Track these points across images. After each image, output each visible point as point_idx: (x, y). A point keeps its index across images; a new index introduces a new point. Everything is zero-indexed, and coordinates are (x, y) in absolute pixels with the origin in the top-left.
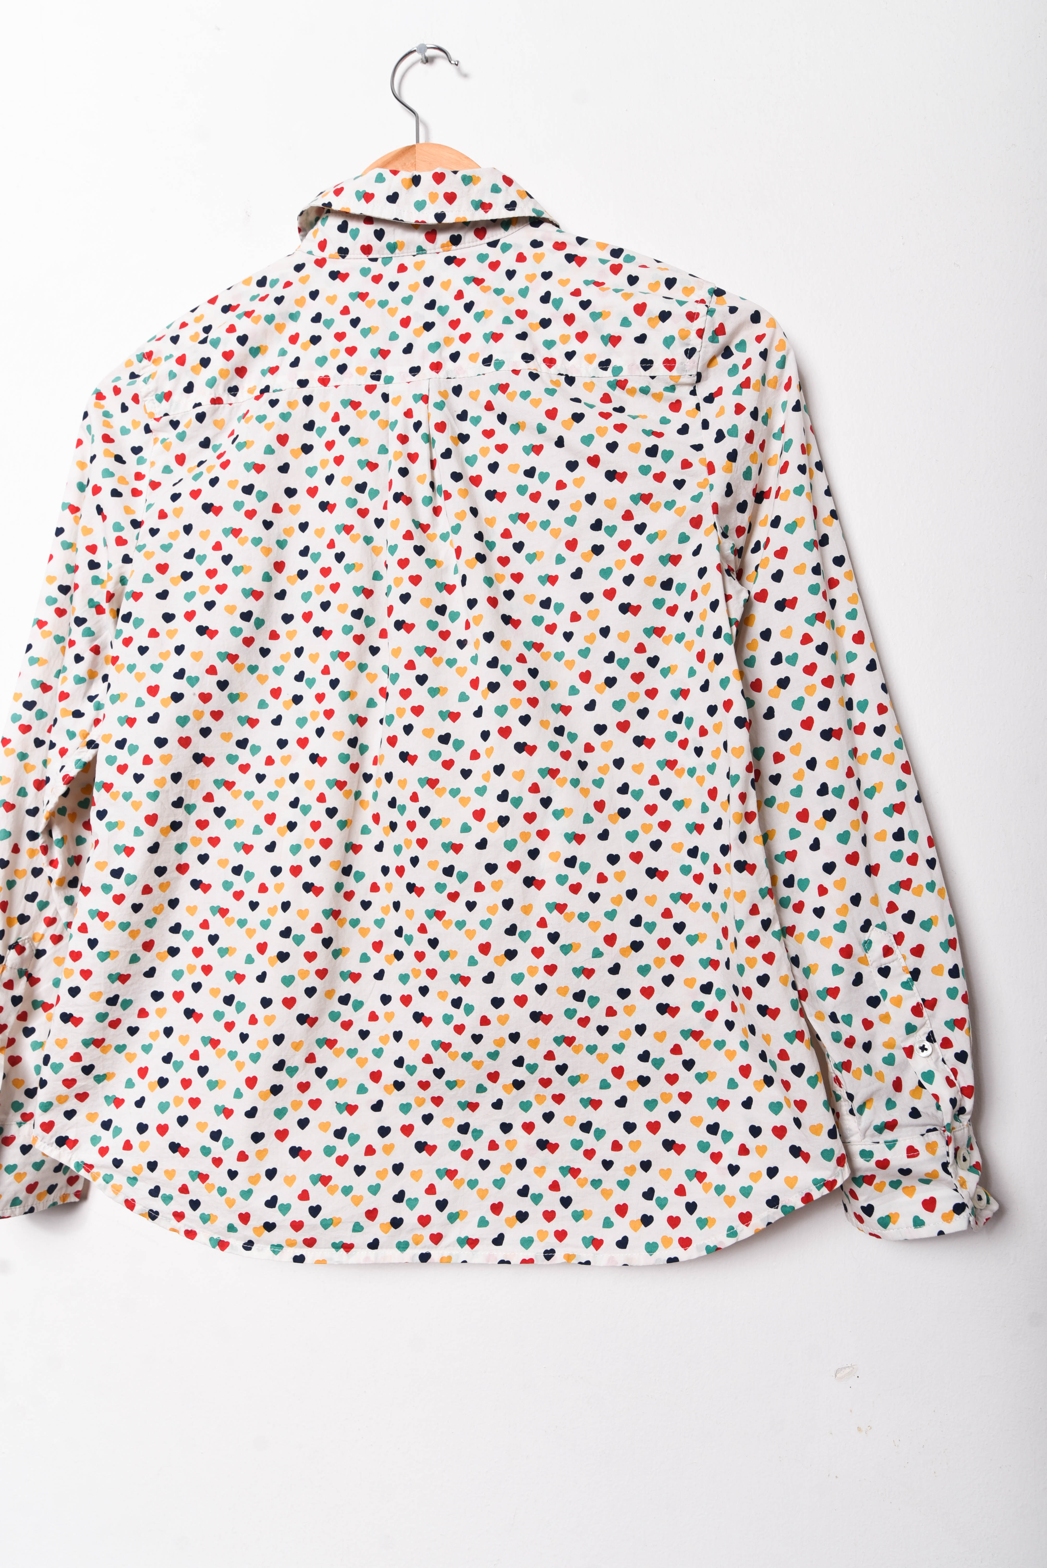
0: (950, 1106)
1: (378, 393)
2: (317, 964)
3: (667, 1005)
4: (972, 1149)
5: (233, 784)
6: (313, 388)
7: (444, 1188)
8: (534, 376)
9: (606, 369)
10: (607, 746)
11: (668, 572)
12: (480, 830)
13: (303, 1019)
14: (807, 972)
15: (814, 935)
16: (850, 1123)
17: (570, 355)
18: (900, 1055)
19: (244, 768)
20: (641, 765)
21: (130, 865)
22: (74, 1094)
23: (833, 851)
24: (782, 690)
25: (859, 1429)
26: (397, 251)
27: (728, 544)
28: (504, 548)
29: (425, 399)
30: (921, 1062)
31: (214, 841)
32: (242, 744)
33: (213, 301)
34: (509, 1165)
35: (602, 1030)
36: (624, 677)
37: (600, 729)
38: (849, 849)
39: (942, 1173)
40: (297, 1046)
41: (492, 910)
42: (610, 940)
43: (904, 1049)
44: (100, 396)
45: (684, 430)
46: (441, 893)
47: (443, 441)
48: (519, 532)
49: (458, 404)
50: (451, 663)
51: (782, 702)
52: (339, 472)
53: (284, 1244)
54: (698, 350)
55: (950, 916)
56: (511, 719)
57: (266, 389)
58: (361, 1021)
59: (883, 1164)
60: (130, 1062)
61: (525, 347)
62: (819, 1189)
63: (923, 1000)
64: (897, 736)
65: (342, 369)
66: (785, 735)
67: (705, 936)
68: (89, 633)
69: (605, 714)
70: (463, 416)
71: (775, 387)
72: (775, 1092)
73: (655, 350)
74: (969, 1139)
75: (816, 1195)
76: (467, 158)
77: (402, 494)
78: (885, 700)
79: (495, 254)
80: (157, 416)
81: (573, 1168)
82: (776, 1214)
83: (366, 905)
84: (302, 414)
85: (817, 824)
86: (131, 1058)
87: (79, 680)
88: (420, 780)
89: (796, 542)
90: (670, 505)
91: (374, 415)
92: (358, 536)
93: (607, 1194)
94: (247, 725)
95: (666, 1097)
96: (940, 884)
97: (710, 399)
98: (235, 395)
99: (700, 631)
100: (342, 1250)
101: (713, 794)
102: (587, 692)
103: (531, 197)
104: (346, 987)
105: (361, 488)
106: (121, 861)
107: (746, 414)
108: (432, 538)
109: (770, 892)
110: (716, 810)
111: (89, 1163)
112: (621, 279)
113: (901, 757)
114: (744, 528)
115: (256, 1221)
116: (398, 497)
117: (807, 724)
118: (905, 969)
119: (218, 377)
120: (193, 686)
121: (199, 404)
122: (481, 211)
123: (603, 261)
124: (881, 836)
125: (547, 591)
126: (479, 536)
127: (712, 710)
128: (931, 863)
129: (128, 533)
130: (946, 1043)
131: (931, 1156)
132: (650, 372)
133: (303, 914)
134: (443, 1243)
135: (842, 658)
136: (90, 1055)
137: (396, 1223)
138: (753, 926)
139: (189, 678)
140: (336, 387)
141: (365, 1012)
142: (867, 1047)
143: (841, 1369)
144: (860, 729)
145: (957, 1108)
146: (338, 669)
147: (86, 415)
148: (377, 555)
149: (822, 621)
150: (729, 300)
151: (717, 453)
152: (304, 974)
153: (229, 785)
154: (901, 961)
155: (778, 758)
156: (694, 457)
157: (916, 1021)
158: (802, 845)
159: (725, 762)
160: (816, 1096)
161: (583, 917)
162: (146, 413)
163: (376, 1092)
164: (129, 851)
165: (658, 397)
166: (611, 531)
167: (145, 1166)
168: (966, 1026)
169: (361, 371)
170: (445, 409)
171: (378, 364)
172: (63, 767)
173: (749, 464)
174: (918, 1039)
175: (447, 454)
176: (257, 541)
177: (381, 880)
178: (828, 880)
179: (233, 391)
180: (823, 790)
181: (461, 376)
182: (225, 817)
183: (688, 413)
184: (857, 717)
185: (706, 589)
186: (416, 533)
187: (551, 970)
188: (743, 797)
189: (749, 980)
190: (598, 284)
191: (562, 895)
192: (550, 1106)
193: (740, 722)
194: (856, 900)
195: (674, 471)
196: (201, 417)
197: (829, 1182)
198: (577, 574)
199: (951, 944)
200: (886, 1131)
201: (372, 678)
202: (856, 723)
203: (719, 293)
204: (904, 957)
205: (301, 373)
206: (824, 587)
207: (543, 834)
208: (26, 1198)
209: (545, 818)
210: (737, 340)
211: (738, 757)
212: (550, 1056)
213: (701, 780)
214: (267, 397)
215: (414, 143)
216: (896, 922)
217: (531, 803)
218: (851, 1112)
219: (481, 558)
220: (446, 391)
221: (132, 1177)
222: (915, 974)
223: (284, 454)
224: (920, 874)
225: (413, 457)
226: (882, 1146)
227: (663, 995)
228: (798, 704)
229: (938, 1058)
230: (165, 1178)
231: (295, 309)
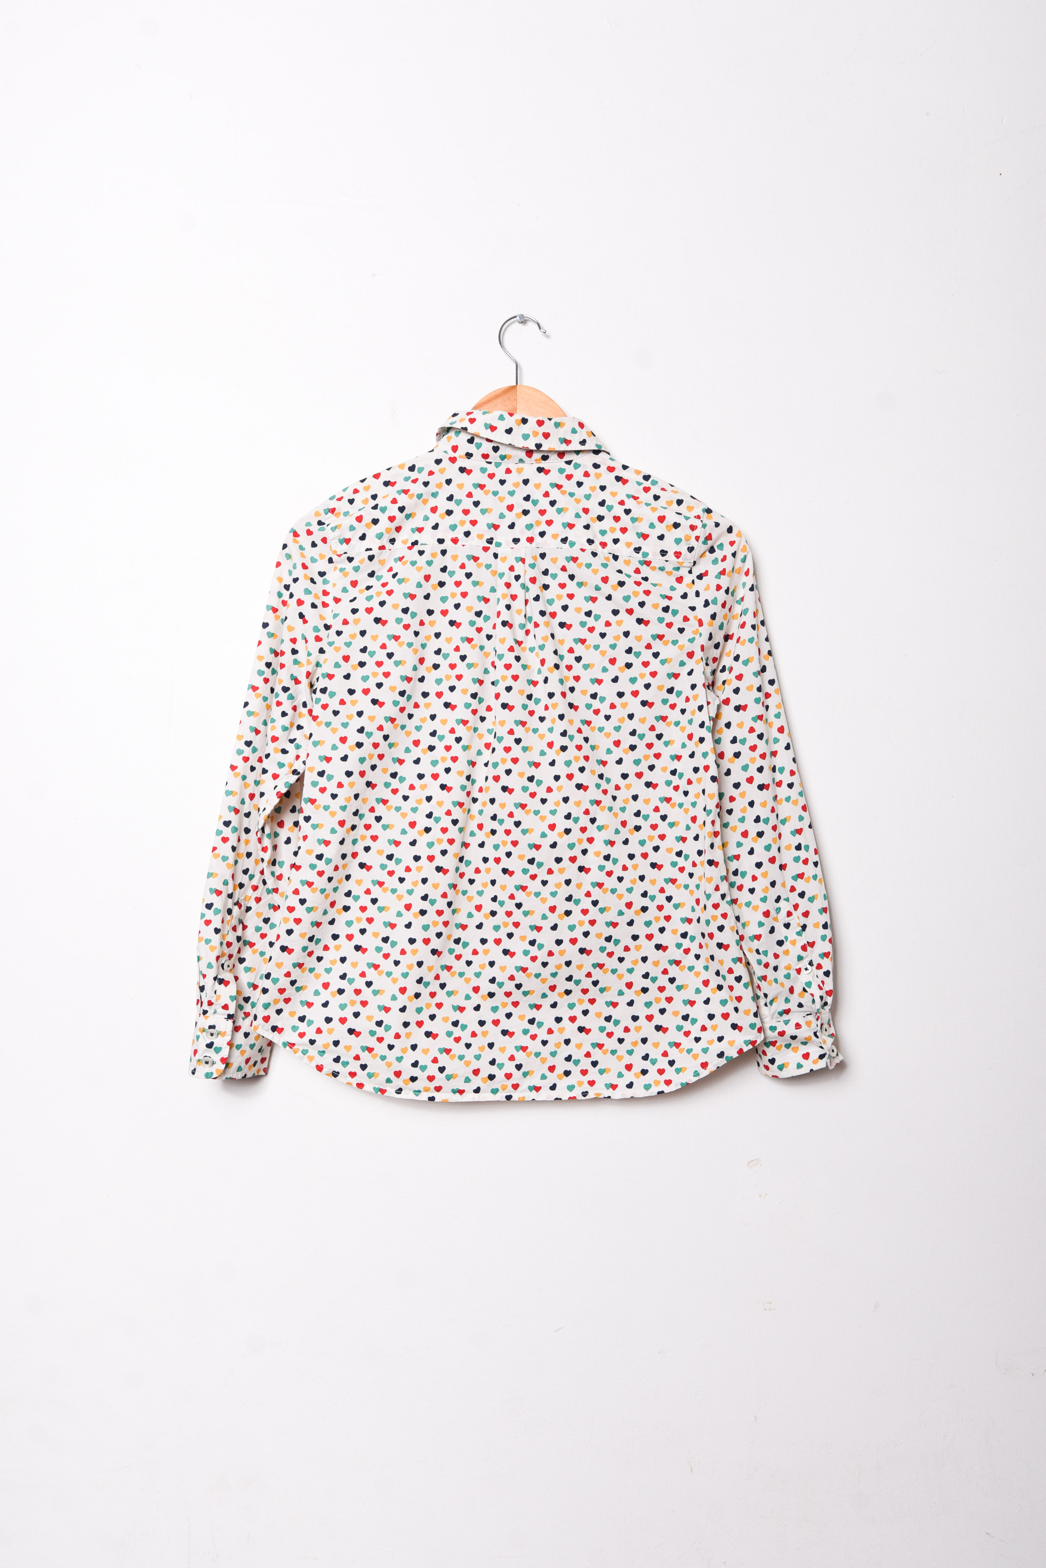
0: (820, 1000)
1: (490, 553)
2: (444, 918)
3: (661, 945)
4: (830, 1026)
5: (387, 801)
6: (448, 545)
7: (520, 1057)
8: (594, 554)
9: (638, 553)
10: (628, 787)
11: (672, 683)
12: (552, 837)
13: (434, 952)
14: (744, 925)
15: (748, 904)
16: (764, 1011)
17: (616, 541)
18: (793, 973)
19: (395, 791)
20: (649, 799)
21: (328, 852)
22: (283, 999)
23: (761, 855)
24: (736, 759)
25: (760, 1196)
26: (506, 460)
27: (709, 670)
28: (569, 659)
29: (523, 560)
30: (805, 977)
31: (374, 838)
32: (394, 775)
33: (377, 476)
34: (560, 1043)
35: (621, 960)
36: (641, 745)
37: (625, 776)
38: (770, 855)
39: (814, 1038)
40: (430, 969)
41: (558, 885)
42: (629, 905)
43: (796, 970)
44: (296, 534)
45: (685, 596)
46: (525, 874)
47: (535, 590)
48: (579, 650)
49: (543, 564)
50: (535, 731)
51: (736, 766)
52: (464, 602)
53: (422, 1090)
54: (695, 548)
55: (825, 895)
56: (574, 769)
57: (415, 543)
58: (467, 955)
59: (782, 1034)
60: (317, 979)
61: (589, 534)
62: (747, 1045)
63: (808, 942)
64: (800, 789)
65: (467, 534)
66: (737, 786)
67: (684, 904)
68: (291, 697)
69: (628, 767)
70: (546, 572)
71: (739, 573)
72: (725, 994)
73: (668, 544)
74: (829, 1021)
75: (745, 1049)
76: (552, 400)
77: (507, 622)
78: (794, 767)
79: (569, 469)
80: (339, 553)
81: (600, 1044)
82: (722, 1062)
83: (471, 882)
84: (440, 561)
85: (753, 839)
86: (317, 976)
87: (285, 729)
88: (515, 804)
89: (748, 671)
90: (675, 642)
91: (488, 566)
92: (476, 645)
93: (620, 1058)
94: (397, 763)
95: (658, 1000)
96: (820, 876)
97: (700, 577)
98: (393, 544)
99: (690, 722)
100: (457, 1093)
101: (694, 819)
102: (618, 753)
103: (594, 436)
104: (458, 933)
105: (479, 614)
106: (321, 849)
107: (723, 591)
108: (524, 650)
109: (726, 878)
110: (695, 829)
111: (292, 1042)
112: (649, 497)
113: (802, 802)
114: (717, 658)
115: (405, 1076)
116: (505, 624)
117: (750, 780)
118: (799, 924)
119: (384, 532)
120: (369, 738)
121: (371, 549)
122: (564, 444)
123: (639, 484)
124: (788, 847)
125: (595, 688)
126: (556, 652)
127: (696, 770)
128: (816, 864)
129: (323, 633)
130: (819, 967)
131: (808, 1028)
132: (665, 558)
133: (436, 886)
134: (519, 1089)
135: (771, 741)
136: (296, 974)
137: (491, 1077)
138: (716, 898)
139: (367, 733)
140: (463, 546)
141: (469, 949)
142: (776, 969)
144: (779, 784)
145: (823, 1001)
146: (461, 731)
147: (285, 546)
148: (487, 657)
149: (761, 719)
150: (715, 517)
151: (704, 614)
152: (435, 924)
153: (385, 802)
154: (797, 920)
155: (732, 799)
156: (690, 614)
157: (803, 954)
158: (743, 851)
159: (702, 801)
160: (747, 994)
161: (613, 891)
162: (331, 550)
163: (476, 999)
164: (327, 843)
165: (669, 573)
166: (638, 655)
167: (331, 1044)
168: (830, 956)
169: (480, 536)
170: (536, 568)
171: (491, 533)
172: (276, 787)
173: (723, 620)
174: (804, 964)
175: (537, 598)
176: (410, 645)
177: (482, 866)
178: (758, 872)
179: (392, 541)
180: (757, 820)
181: (546, 547)
182: (382, 822)
183: (687, 585)
184: (778, 777)
185: (696, 697)
186: (516, 646)
187: (592, 922)
188: (713, 822)
189: (713, 928)
190: (635, 498)
191: (601, 877)
192: (587, 1006)
193: (714, 779)
194: (773, 884)
195: (678, 622)
196: (371, 558)
197: (753, 1041)
198: (615, 680)
199: (825, 910)
200: (784, 1015)
201: (481, 736)
202: (777, 780)
203: (709, 511)
204: (798, 918)
205: (439, 534)
206: (763, 698)
207: (591, 840)
208: (245, 1067)
209: (592, 831)
210: (718, 543)
211: (712, 799)
212: (589, 975)
213: (686, 811)
214: (417, 548)
215: (515, 384)
216: (794, 898)
217: (585, 821)
218: (766, 1005)
219: (557, 666)
220: (536, 556)
221: (321, 1050)
222: (804, 927)
223: (427, 588)
224: (809, 870)
225: (514, 597)
226: (782, 1023)
227: (659, 939)
228: (745, 768)
229: (814, 975)
230: (345, 1051)
231: (435, 490)
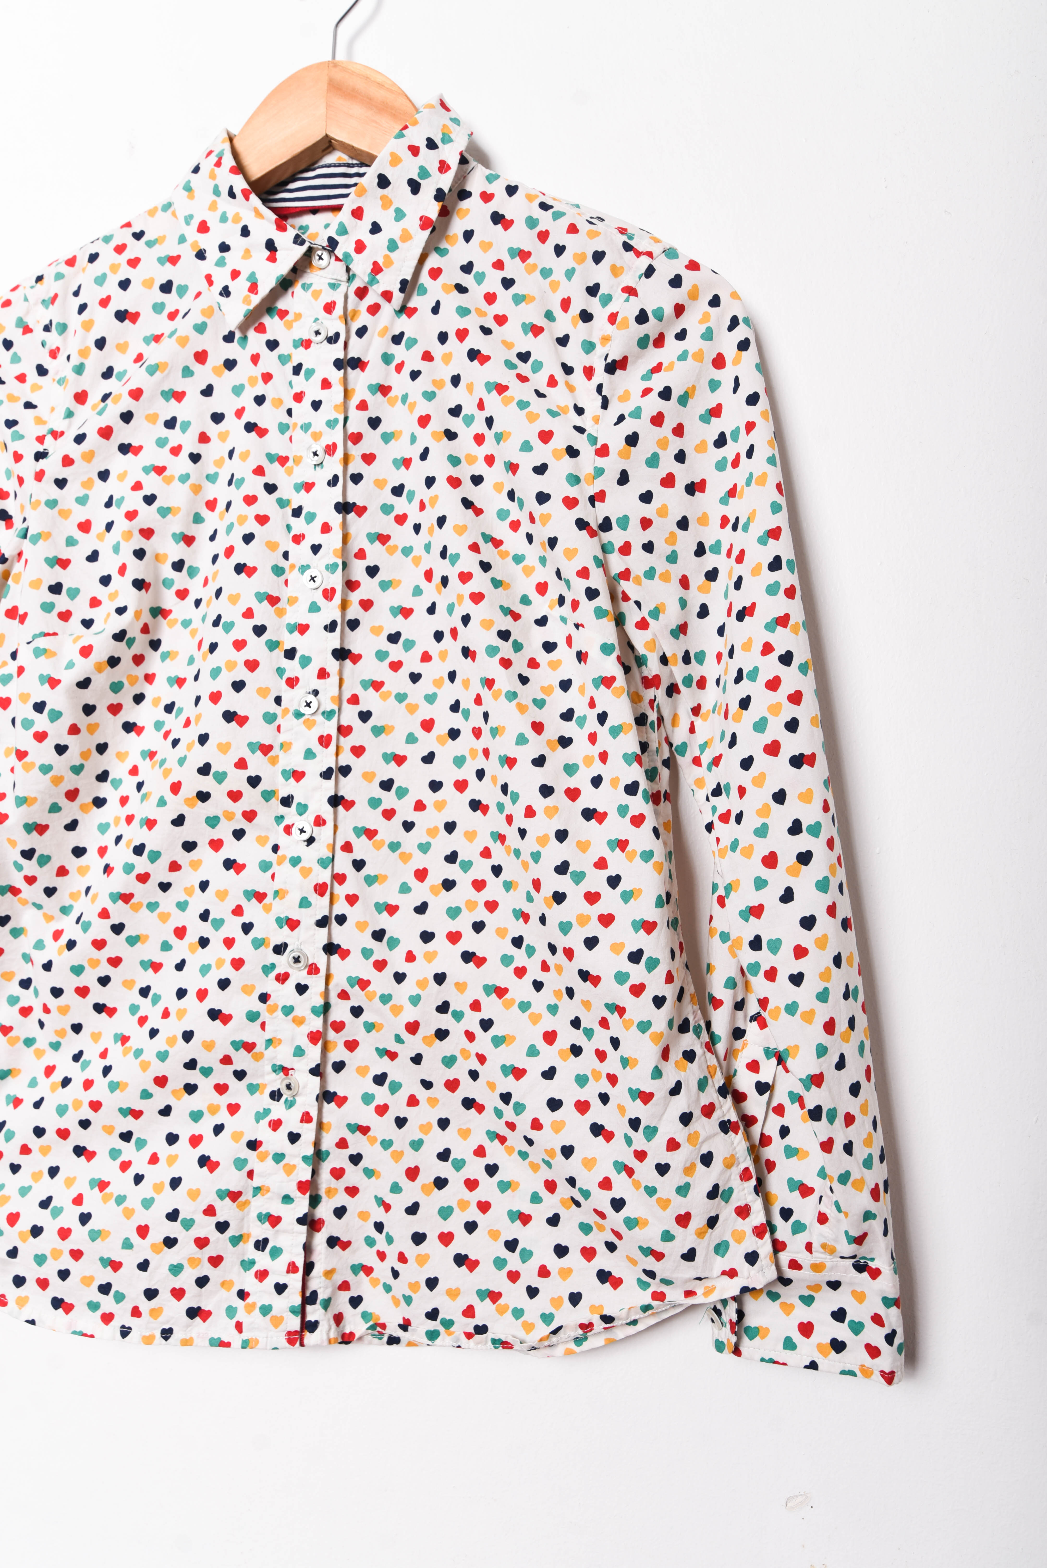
143: (793, 1498)
